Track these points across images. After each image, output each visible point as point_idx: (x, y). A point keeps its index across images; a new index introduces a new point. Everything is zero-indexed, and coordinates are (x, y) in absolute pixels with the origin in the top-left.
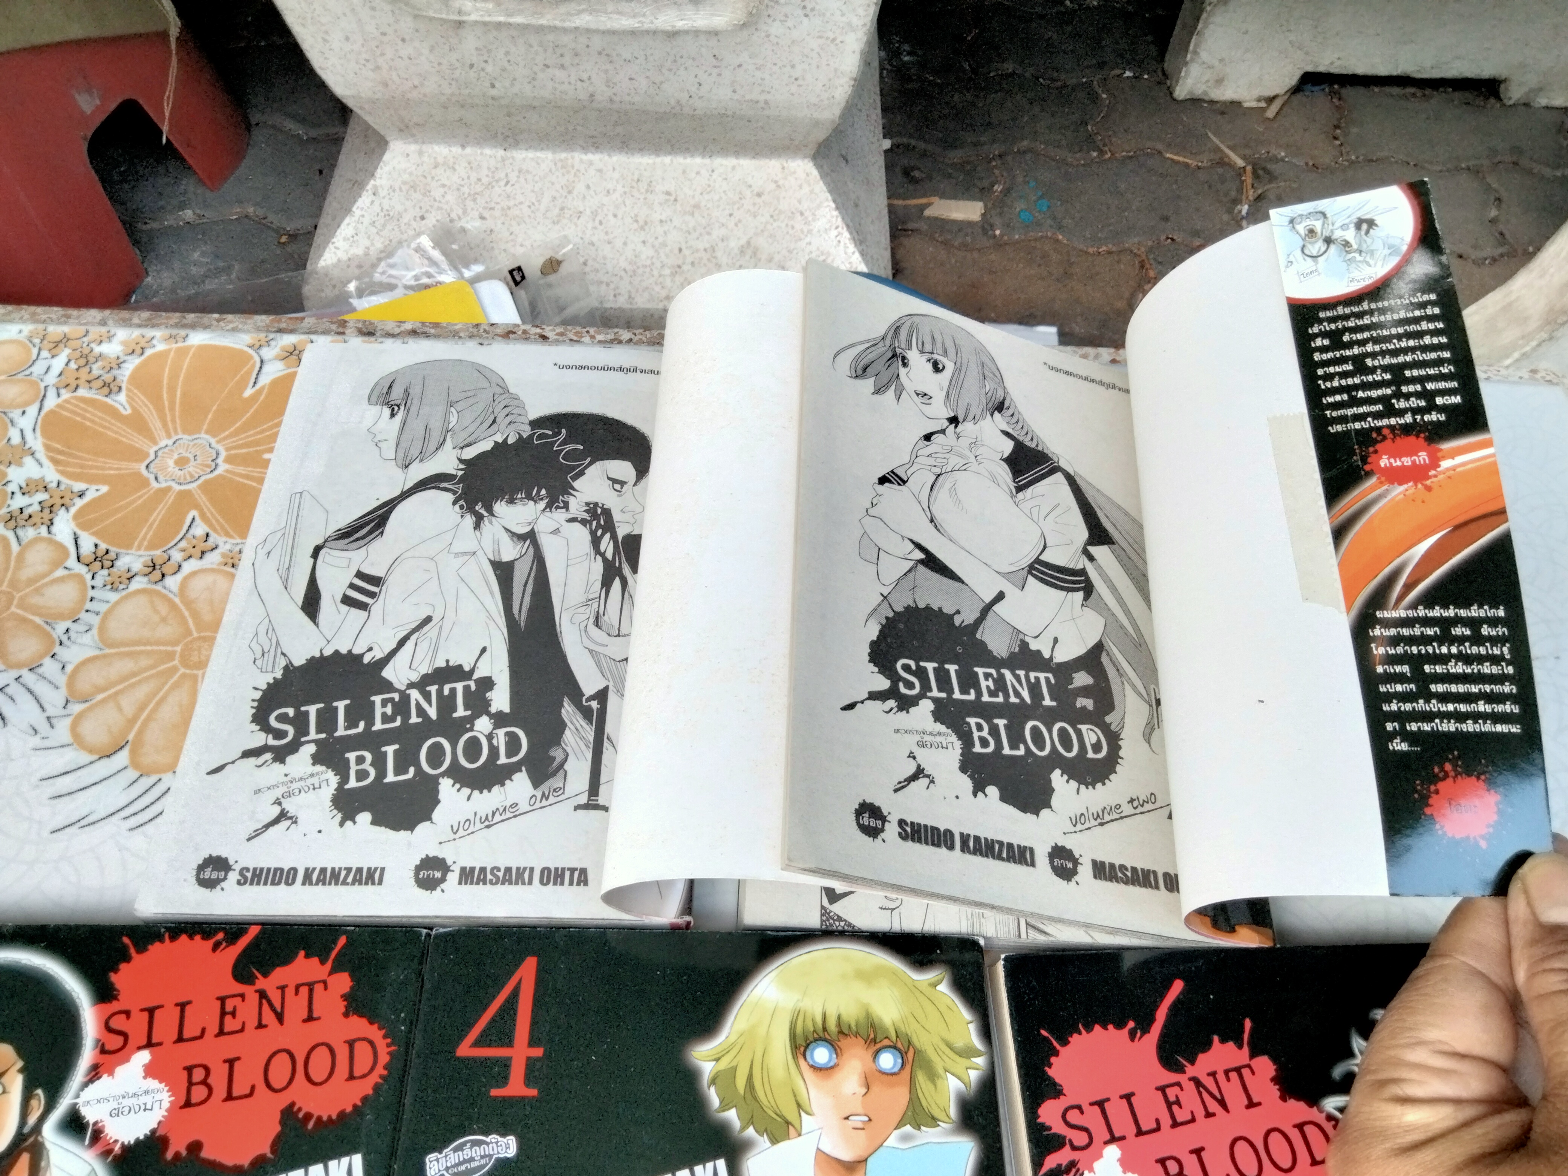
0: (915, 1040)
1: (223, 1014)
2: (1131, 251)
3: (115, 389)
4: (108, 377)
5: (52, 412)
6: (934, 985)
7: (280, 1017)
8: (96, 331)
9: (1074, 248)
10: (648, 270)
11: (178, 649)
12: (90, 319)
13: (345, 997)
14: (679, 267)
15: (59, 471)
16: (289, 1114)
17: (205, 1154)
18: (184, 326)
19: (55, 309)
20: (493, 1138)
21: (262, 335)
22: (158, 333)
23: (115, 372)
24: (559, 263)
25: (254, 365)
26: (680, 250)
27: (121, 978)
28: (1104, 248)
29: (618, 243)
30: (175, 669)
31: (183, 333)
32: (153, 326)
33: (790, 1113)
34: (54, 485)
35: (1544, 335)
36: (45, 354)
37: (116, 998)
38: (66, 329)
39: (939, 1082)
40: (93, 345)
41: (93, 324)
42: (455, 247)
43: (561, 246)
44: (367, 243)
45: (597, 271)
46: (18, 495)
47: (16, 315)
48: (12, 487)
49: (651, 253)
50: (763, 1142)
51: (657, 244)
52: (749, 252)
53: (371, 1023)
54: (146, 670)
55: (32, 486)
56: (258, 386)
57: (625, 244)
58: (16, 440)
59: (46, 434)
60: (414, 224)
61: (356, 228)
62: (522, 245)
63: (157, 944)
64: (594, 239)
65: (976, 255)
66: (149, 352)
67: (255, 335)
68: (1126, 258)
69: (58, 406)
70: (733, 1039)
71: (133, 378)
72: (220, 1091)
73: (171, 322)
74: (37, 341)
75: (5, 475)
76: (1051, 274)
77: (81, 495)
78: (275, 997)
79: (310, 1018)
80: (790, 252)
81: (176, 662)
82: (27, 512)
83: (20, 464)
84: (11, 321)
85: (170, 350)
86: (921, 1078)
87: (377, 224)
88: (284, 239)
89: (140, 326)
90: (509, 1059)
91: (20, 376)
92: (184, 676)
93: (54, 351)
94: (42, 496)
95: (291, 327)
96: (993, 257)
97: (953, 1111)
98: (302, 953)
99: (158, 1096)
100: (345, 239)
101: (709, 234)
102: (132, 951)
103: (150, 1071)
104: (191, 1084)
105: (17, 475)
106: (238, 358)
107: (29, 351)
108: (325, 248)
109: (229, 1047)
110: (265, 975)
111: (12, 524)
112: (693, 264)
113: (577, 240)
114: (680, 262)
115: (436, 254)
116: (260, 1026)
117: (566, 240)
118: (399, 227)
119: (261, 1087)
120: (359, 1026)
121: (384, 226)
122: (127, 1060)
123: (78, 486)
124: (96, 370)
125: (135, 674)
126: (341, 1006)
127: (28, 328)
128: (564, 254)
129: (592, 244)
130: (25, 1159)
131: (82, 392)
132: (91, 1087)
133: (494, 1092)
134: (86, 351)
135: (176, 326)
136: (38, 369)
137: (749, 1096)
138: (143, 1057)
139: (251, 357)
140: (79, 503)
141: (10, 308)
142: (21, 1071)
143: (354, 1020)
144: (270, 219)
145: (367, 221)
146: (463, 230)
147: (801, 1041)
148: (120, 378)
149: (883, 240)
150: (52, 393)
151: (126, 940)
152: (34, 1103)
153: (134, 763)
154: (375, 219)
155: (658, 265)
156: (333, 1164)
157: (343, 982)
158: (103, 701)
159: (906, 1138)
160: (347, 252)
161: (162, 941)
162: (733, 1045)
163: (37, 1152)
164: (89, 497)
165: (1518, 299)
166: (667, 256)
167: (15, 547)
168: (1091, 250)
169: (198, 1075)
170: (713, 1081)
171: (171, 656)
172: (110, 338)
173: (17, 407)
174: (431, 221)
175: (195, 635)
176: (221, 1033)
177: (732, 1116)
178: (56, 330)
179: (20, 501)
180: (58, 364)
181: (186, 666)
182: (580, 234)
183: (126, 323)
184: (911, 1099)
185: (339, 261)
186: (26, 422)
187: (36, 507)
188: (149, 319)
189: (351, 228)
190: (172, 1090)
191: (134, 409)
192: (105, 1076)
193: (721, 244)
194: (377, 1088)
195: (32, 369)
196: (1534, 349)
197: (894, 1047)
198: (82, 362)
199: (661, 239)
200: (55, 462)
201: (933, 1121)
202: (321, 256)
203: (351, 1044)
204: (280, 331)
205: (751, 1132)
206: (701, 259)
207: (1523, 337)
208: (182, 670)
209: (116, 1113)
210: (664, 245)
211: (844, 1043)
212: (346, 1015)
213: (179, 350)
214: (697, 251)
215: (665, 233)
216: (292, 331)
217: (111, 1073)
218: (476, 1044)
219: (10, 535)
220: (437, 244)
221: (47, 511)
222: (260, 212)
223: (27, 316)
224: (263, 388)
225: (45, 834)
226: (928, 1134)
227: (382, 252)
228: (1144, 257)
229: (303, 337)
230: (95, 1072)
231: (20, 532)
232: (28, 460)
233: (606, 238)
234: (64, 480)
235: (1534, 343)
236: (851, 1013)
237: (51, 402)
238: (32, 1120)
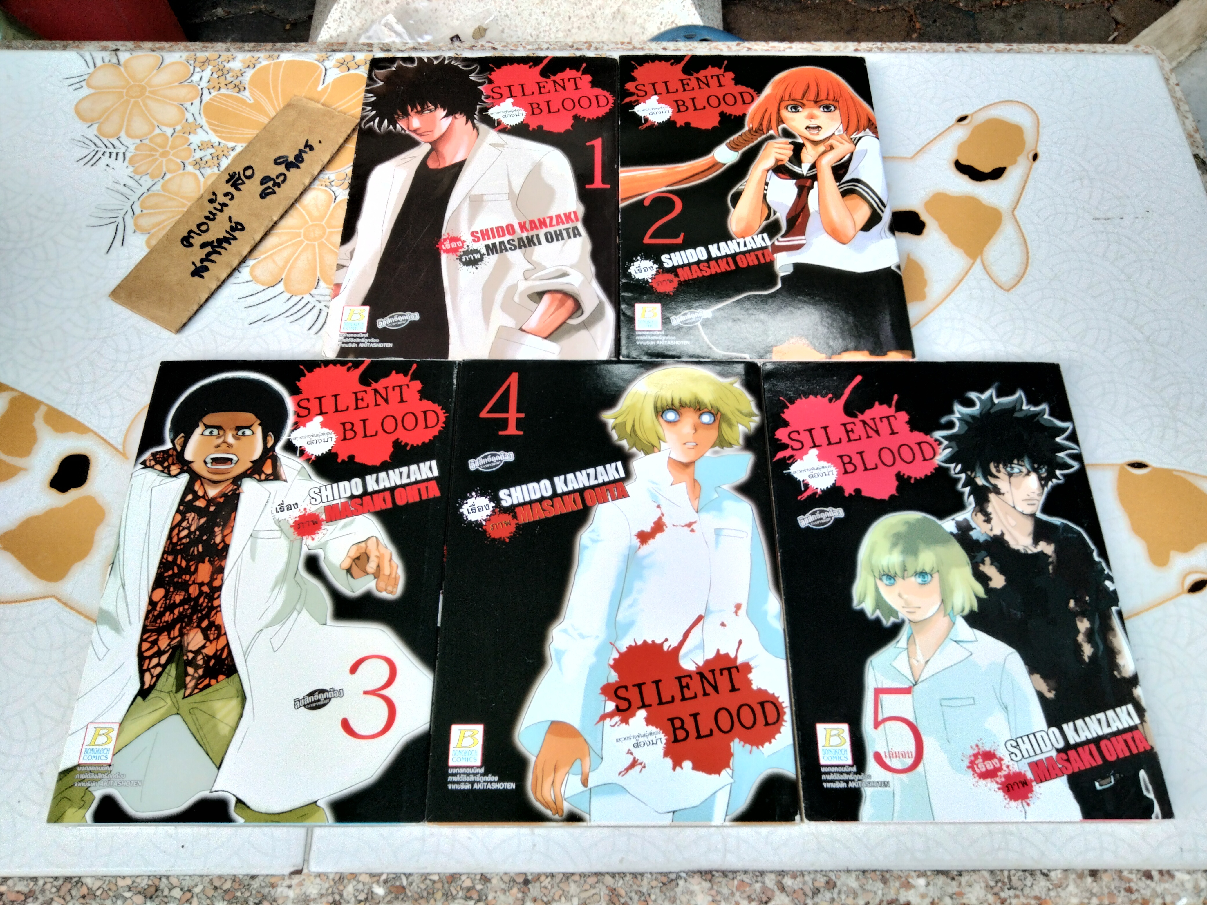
0: (722, 410)
1: (357, 399)
2: (903, 9)
3: (242, 89)
4: (237, 82)
5: (207, 103)
6: (732, 384)
7: (386, 401)
8: (225, 55)
9: (861, 9)
10: (547, 34)
11: (302, 231)
12: (219, 48)
13: (419, 391)
14: (569, 30)
15: (219, 137)
16: (397, 444)
17: (356, 460)
18: (276, 50)
19: (198, 43)
20: (502, 453)
21: (324, 54)
22: (262, 55)
23: (240, 79)
24: (485, 30)
25: (321, 72)
26: (570, 18)
27: (302, 384)
28: (883, 7)
29: (525, 14)
30: (301, 242)
31: (276, 54)
32: (258, 51)
33: (655, 441)
34: (217, 144)
35: (1195, 47)
36: (197, 69)
37: (301, 393)
38: (207, 54)
39: (734, 428)
40: (225, 63)
41: (221, 51)
42: (411, 22)
43: (485, 18)
44: (349, 22)
45: (512, 37)
46: (198, 150)
47: (176, 47)
48: (193, 147)
49: (549, 21)
50: (641, 454)
51: (553, 14)
52: (619, 17)
53: (434, 403)
54: (287, 241)
55: (205, 145)
56: (326, 84)
57: (530, 15)
58: (191, 120)
59: (206, 116)
60: (382, 7)
61: (341, 12)
62: (457, 19)
63: (318, 369)
64: (508, 12)
65: (786, 16)
66: (258, 66)
67: (319, 54)
68: (899, 15)
69: (211, 99)
70: (624, 408)
71: (252, 81)
72: (360, 433)
73: (268, 48)
74: (192, 62)
75: (188, 139)
76: (842, 29)
77: (233, 149)
78: (383, 392)
79: (402, 401)
80: (649, 16)
81: (302, 238)
82: (204, 159)
83: (196, 133)
84: (174, 51)
85: (270, 64)
86: (724, 426)
87: (356, 8)
88: (288, 27)
89: (249, 51)
90: (507, 419)
91: (186, 83)
92: (307, 244)
93: (203, 68)
94: (212, 151)
95: (340, 48)
96: (799, 17)
97: (741, 441)
98: (394, 372)
99: (330, 436)
100: (334, 21)
101: (590, 4)
102: (305, 371)
103: (324, 425)
104: (345, 430)
105: (196, 139)
106: (311, 68)
107: (189, 68)
108: (321, 28)
109: (361, 414)
110: (376, 382)
111: (198, 166)
112: (579, 28)
113: (496, 13)
114: (570, 27)
115: (399, 28)
116: (377, 405)
117: (489, 13)
118: (371, 9)
119: (380, 431)
120: (428, 405)
121: (361, 10)
122: (311, 420)
123: (231, 144)
124: (229, 77)
125: (281, 245)
126: (418, 396)
127: (185, 55)
128: (487, 24)
129: (507, 16)
130: (269, 463)
131: (223, 91)
132: (296, 432)
133: (501, 433)
134: (221, 67)
135: (271, 50)
136: (196, 78)
137: (633, 435)
138: (319, 419)
139: (319, 67)
140: (233, 154)
141: (171, 43)
142: (260, 424)
143: (425, 402)
144: (276, 13)
145: (349, 6)
146: (416, 10)
147: (660, 409)
148: (243, 82)
149: (716, 4)
150: (206, 92)
151: (302, 367)
152: (269, 438)
153: (287, 289)
154: (355, 4)
155: (554, 30)
156: (422, 465)
157: (417, 385)
158: (265, 258)
159: (716, 452)
160: (336, 30)
161: (320, 367)
162: (624, 412)
163: (275, 460)
164: (239, 149)
165: (1177, 22)
166: (560, 22)
167: (201, 179)
168: (873, 9)
169: (348, 427)
170: (614, 428)
171: (299, 235)
172: (234, 59)
173: (187, 101)
174: (393, 5)
175: (310, 223)
176: (357, 408)
177: (624, 443)
178: (202, 55)
179: (198, 154)
180: (207, 74)
181: (308, 240)
182: (498, 9)
183: (242, 49)
184: (719, 436)
185: (331, 37)
186: (195, 109)
187: (210, 157)
188: (254, 47)
189: (338, 11)
190: (336, 433)
191: (255, 100)
192: (302, 428)
193: (599, 12)
194: (440, 432)
195: (192, 78)
196: (1188, 58)
197: (710, 412)
198: (220, 73)
199: (555, 10)
200: (216, 131)
201: (731, 445)
202: (318, 35)
203: (425, 413)
204: (334, 51)
205: (634, 450)
206: (585, 24)
207: (1180, 50)
208: (306, 242)
209: (310, 443)
210: (558, 14)
211: (683, 411)
212: (421, 400)
213: (275, 64)
214: (582, 18)
215: (559, 5)
216: (341, 51)
217: (305, 426)
218: (489, 412)
219: (197, 172)
220: (399, 20)
221: (215, 159)
222: (270, 8)
223: (182, 48)
224: (329, 84)
225: (246, 325)
226: (727, 451)
227: (360, 29)
228: (912, 12)
229: (348, 54)
230: (296, 426)
231: (202, 170)
232: (199, 131)
233: (517, 11)
234: (222, 141)
235: (1187, 54)
236: (687, 397)
237: (206, 97)
238: (269, 445)
